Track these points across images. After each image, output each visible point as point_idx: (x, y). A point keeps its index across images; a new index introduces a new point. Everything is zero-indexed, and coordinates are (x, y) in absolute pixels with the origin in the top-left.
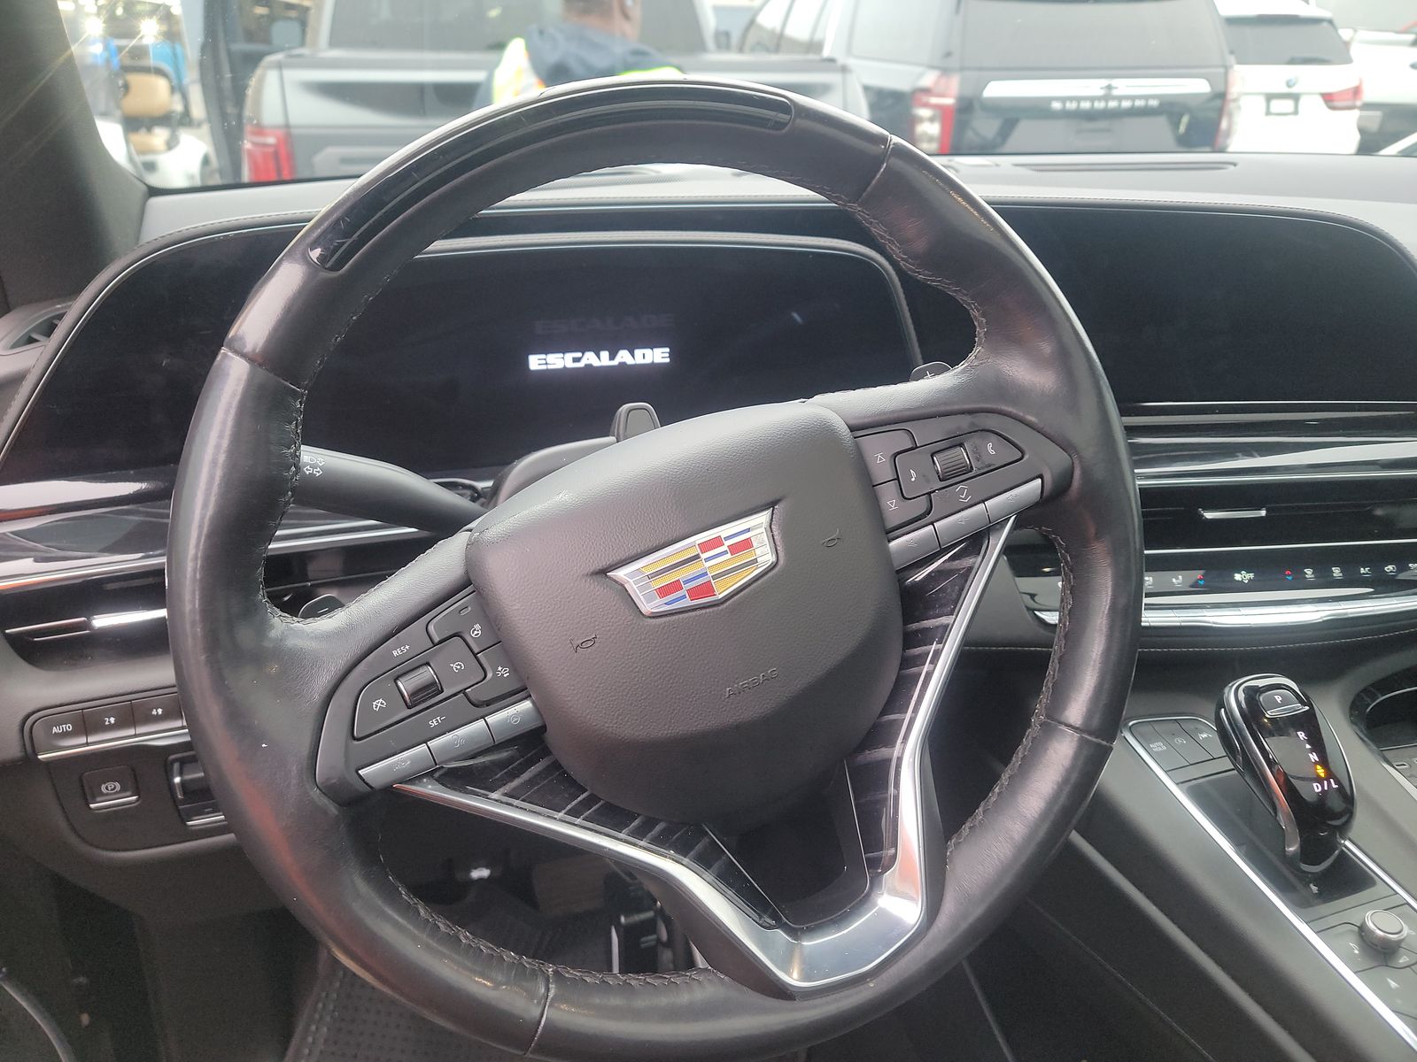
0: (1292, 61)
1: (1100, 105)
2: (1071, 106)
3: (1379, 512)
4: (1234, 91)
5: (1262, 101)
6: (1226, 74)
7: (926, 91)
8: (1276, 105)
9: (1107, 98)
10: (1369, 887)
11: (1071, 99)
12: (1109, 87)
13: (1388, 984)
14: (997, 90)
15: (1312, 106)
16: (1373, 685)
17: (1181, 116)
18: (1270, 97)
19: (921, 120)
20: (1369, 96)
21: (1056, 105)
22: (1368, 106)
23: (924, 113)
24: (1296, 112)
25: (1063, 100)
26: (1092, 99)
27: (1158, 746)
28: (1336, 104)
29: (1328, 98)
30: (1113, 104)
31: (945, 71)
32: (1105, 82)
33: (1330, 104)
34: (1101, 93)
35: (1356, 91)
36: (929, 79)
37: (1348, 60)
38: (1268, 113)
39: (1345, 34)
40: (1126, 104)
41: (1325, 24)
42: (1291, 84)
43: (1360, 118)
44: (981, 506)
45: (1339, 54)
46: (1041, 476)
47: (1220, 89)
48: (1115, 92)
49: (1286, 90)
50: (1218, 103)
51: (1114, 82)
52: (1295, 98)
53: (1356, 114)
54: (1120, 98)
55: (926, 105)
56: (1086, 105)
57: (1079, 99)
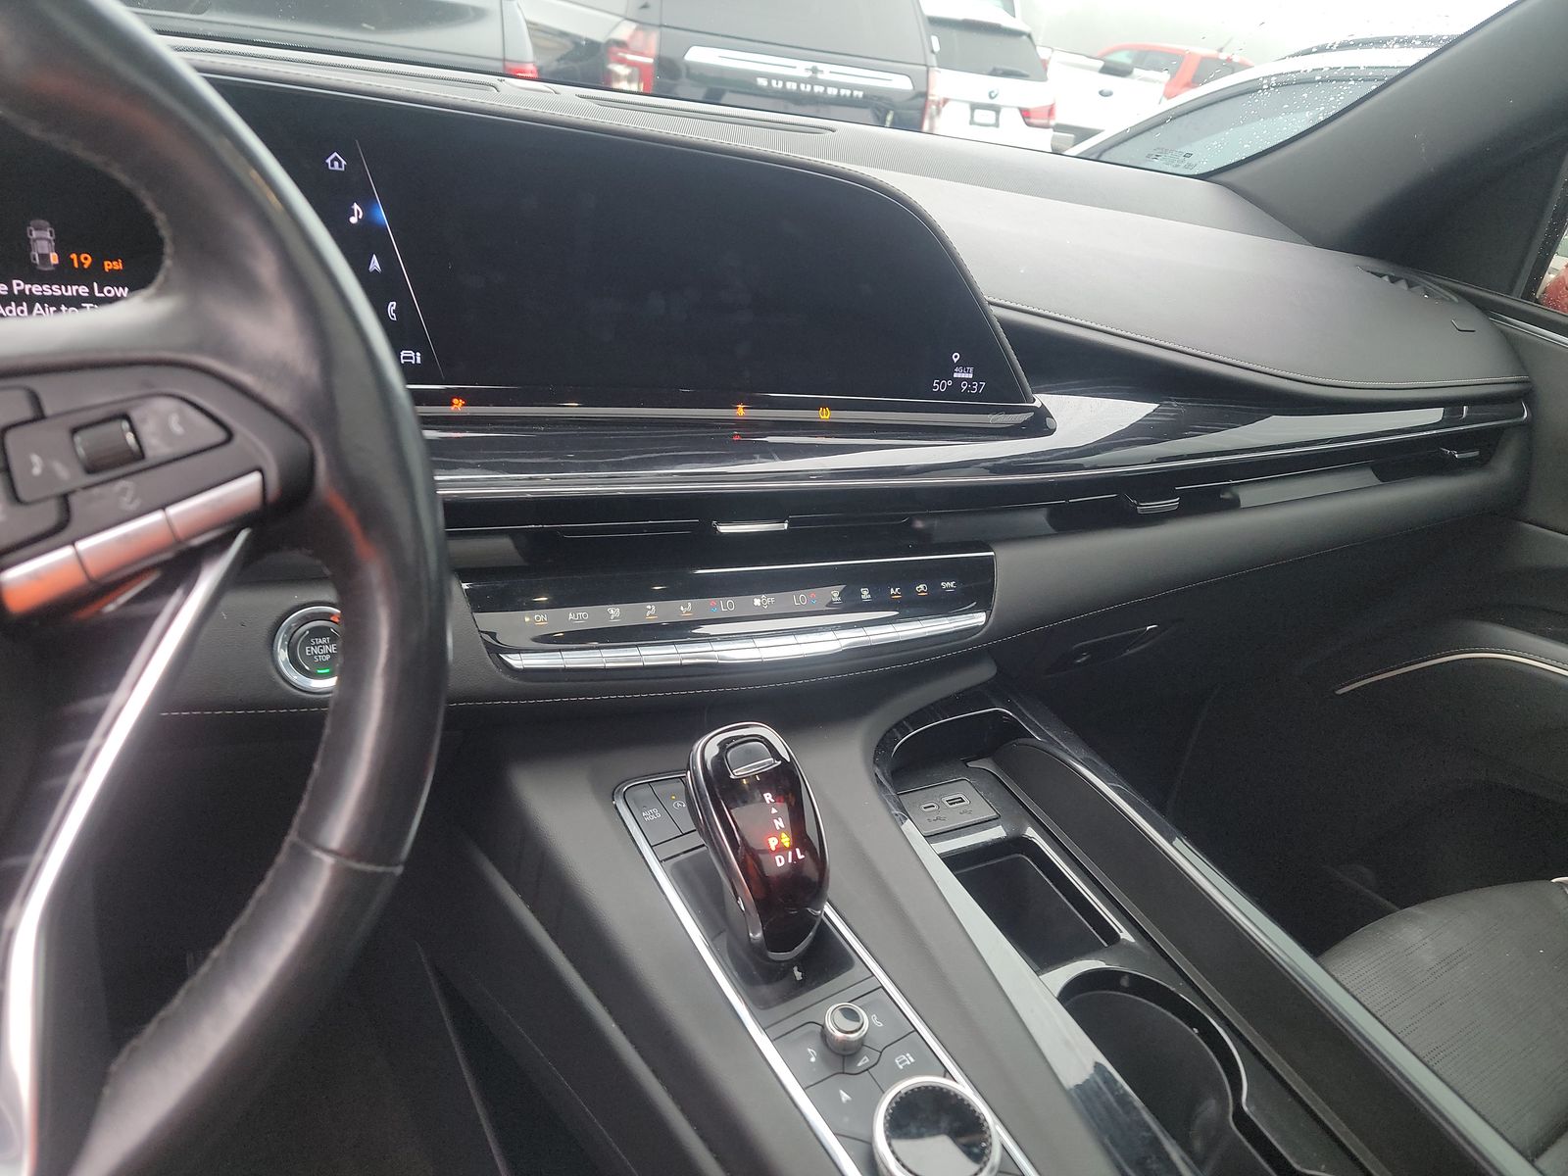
0: (994, 73)
1: (806, 88)
2: (777, 85)
3: (919, 524)
4: (936, 93)
5: (967, 108)
6: (928, 72)
7: (622, 45)
8: (982, 116)
9: (813, 81)
10: (849, 969)
11: (777, 77)
12: (815, 70)
13: (839, 1096)
14: (699, 55)
15: (1011, 119)
16: (907, 718)
17: (887, 113)
18: (974, 107)
19: (618, 78)
20: (1060, 118)
21: (762, 82)
22: (1059, 128)
23: (621, 70)
24: (997, 125)
25: (769, 77)
26: (798, 81)
27: (652, 814)
28: (1033, 121)
29: (1025, 114)
30: (818, 89)
31: (642, 25)
32: (810, 65)
33: (1027, 120)
34: (809, 74)
35: (1051, 112)
36: (624, 31)
37: (1044, 79)
38: (972, 122)
39: (1043, 53)
40: (832, 91)
41: (1024, 37)
42: (993, 95)
43: (1054, 137)
44: (157, 517)
45: (1038, 71)
46: (260, 470)
47: (924, 89)
48: (820, 76)
49: (987, 101)
50: (921, 100)
51: (820, 66)
52: (997, 110)
53: (1050, 133)
54: (826, 84)
55: (622, 61)
56: (791, 86)
57: (785, 79)
